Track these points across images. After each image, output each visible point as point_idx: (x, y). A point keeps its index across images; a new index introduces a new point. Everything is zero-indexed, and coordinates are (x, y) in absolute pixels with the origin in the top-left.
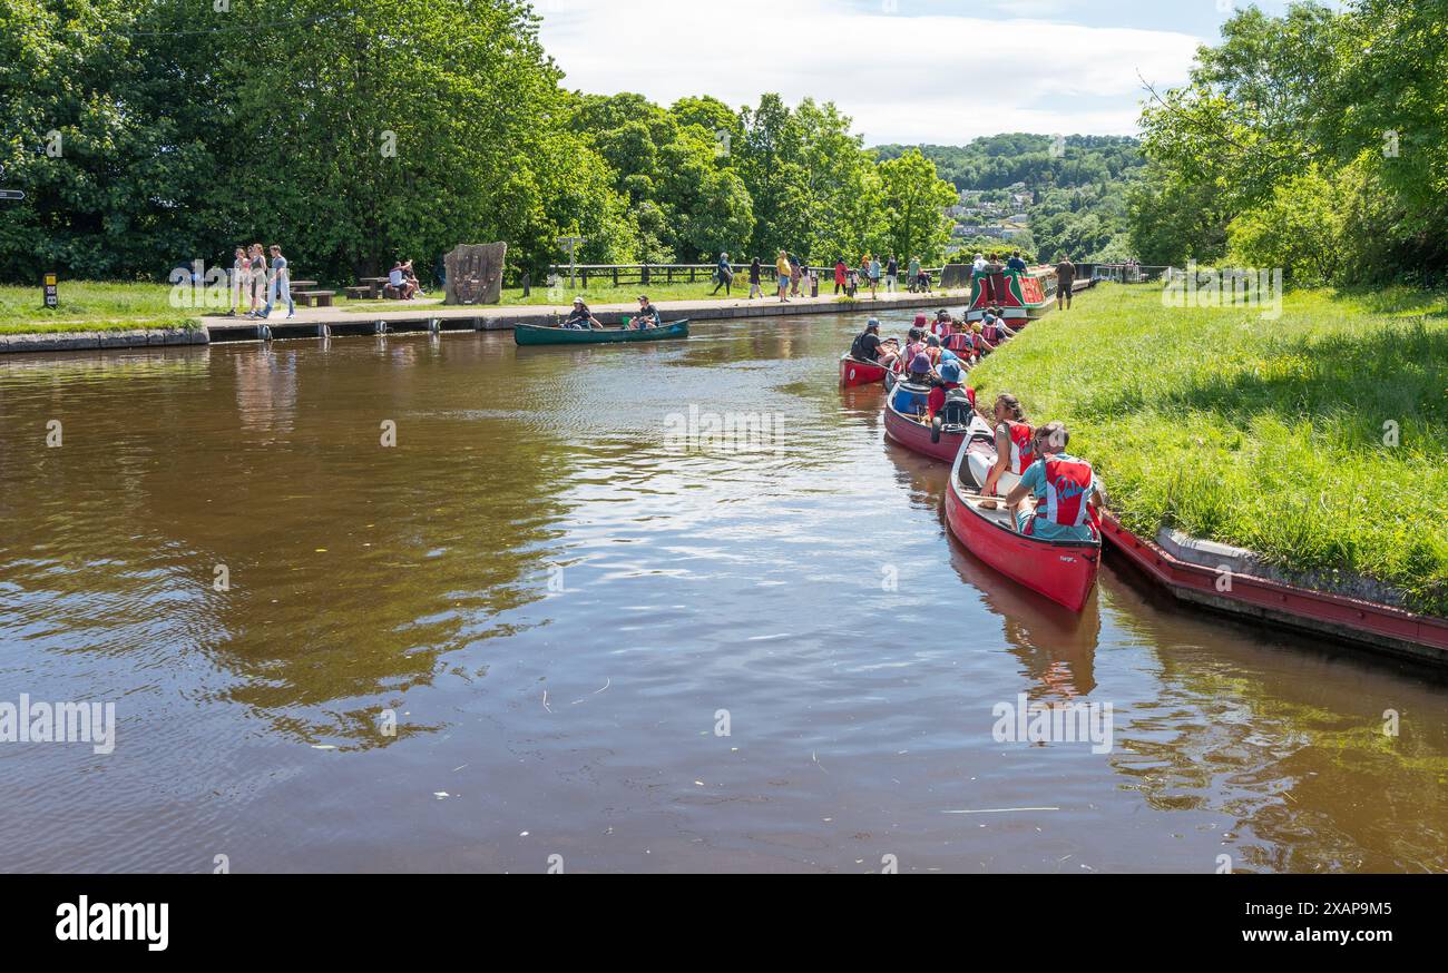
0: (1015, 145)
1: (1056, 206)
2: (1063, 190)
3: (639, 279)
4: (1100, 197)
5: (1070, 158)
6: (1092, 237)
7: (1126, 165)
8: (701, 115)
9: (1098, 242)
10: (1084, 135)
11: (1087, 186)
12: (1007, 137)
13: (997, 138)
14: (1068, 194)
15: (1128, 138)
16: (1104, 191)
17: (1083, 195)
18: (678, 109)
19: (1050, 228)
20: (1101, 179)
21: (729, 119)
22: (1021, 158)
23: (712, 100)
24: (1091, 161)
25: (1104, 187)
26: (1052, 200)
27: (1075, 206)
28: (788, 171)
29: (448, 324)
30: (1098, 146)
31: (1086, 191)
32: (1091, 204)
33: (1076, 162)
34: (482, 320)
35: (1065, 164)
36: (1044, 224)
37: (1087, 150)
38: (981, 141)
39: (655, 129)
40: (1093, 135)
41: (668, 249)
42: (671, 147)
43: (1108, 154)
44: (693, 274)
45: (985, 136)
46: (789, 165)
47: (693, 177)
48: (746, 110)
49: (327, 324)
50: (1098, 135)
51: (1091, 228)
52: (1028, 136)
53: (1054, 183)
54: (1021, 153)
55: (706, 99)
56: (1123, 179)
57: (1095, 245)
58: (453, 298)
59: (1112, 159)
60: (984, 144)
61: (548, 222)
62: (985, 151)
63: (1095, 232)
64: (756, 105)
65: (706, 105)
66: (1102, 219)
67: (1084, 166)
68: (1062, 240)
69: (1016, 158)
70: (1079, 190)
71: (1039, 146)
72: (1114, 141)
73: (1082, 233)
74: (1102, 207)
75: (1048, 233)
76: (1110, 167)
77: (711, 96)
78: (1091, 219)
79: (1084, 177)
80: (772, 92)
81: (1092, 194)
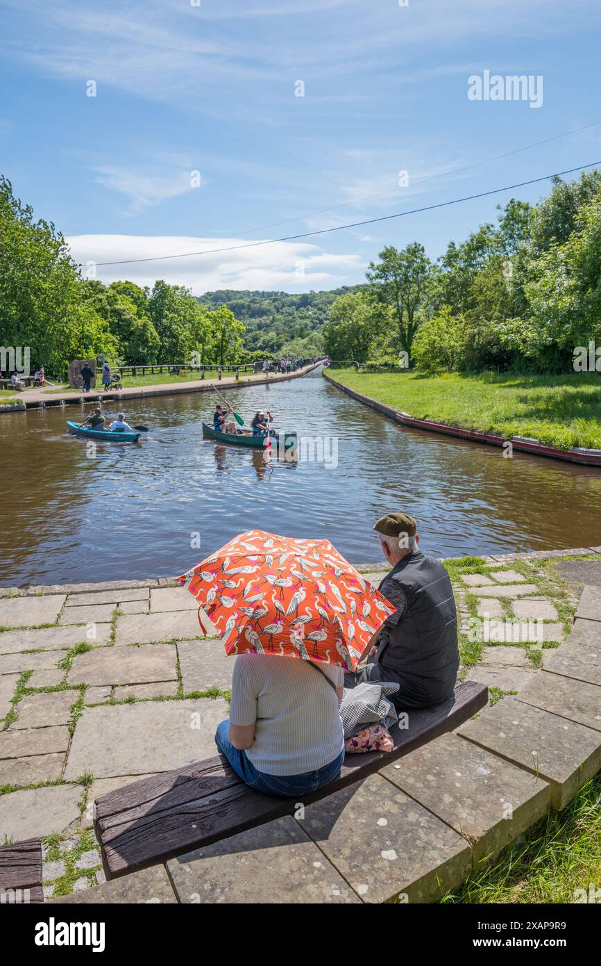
0: (226, 296)
1: (250, 327)
2: (253, 320)
3: (131, 373)
4: (272, 323)
5: (255, 303)
6: (274, 343)
7: (283, 306)
8: (125, 290)
9: (277, 346)
10: (261, 291)
11: (265, 317)
12: (222, 292)
13: (217, 292)
14: (256, 321)
15: (283, 292)
16: (274, 320)
17: (263, 322)
18: (113, 287)
19: (251, 339)
20: (272, 314)
21: (139, 292)
22: (230, 302)
23: (130, 283)
24: (266, 304)
25: (274, 317)
26: (248, 324)
27: (260, 327)
28: (172, 318)
29: (105, 398)
30: (268, 296)
31: (265, 320)
32: (267, 326)
33: (258, 305)
34: (117, 396)
35: (253, 305)
36: (247, 337)
37: (263, 299)
38: (209, 294)
39: (108, 297)
40: (266, 291)
41: (122, 358)
42: (117, 307)
43: (274, 300)
44: (161, 370)
45: (210, 291)
46: (172, 315)
47: (129, 323)
48: (147, 288)
49: (64, 400)
50: (268, 291)
51: (272, 339)
52: (232, 291)
53: (247, 316)
54: (230, 300)
55: (127, 282)
56: (282, 313)
57: (275, 347)
58: (73, 386)
59: (276, 303)
60: (210, 295)
61: (80, 347)
62: (211, 299)
63: (275, 341)
64: (152, 286)
65: (127, 286)
66: (278, 334)
67: (264, 307)
68: (258, 345)
69: (228, 303)
70: (261, 319)
71: (238, 296)
72: (276, 294)
73: (269, 342)
74: (273, 328)
75: (250, 342)
76: (276, 307)
77: (129, 281)
78: (272, 334)
79: (262, 313)
80: (160, 279)
81: (268, 321)
